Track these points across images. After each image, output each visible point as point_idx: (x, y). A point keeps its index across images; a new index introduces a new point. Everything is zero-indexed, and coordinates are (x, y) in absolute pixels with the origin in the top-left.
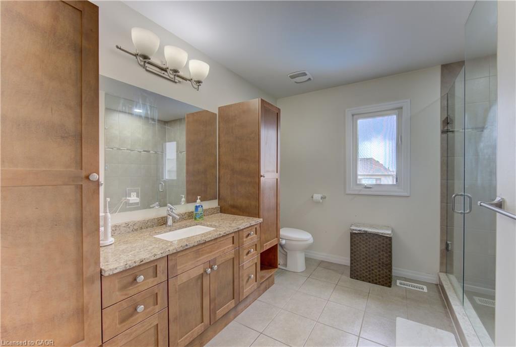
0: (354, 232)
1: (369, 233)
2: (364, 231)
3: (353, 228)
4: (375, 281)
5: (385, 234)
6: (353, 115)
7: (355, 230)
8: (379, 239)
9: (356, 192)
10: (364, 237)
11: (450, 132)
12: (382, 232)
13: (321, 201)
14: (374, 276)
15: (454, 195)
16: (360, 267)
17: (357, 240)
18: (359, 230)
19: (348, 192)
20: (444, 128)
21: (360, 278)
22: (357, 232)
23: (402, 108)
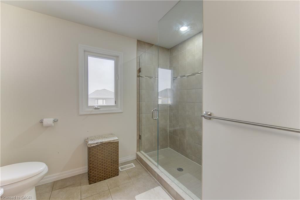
0: (92, 145)
1: (104, 143)
2: (100, 143)
3: (90, 142)
4: (108, 177)
5: (115, 140)
6: (85, 51)
7: (93, 144)
8: (111, 145)
9: (89, 113)
10: (100, 147)
11: (141, 77)
12: (113, 139)
13: (53, 124)
14: (108, 173)
15: (152, 111)
16: (98, 172)
17: (95, 151)
18: (96, 143)
19: (81, 113)
20: (138, 74)
21: (98, 180)
22: (94, 145)
23: (118, 57)
